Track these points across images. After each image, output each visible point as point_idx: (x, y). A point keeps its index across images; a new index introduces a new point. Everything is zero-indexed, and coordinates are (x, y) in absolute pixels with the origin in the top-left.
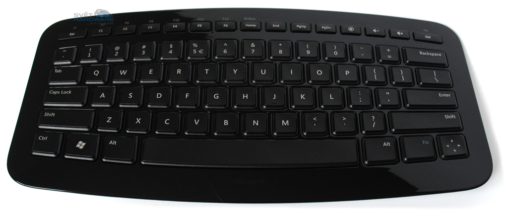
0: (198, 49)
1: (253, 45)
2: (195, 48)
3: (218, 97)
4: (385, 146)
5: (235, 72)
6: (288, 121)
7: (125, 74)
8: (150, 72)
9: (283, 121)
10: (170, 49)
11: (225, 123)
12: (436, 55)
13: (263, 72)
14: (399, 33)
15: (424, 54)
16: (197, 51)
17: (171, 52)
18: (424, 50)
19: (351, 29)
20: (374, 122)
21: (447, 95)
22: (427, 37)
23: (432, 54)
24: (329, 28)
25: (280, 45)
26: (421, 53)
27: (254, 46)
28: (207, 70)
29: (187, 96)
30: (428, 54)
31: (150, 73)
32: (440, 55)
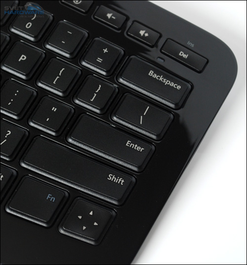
12: (172, 84)
14: (142, 33)
15: (155, 76)
18: (160, 70)
20: (6, 138)
21: (139, 148)
22: (182, 54)
23: (167, 82)
26: (151, 73)
30: (161, 79)
32: (179, 87)
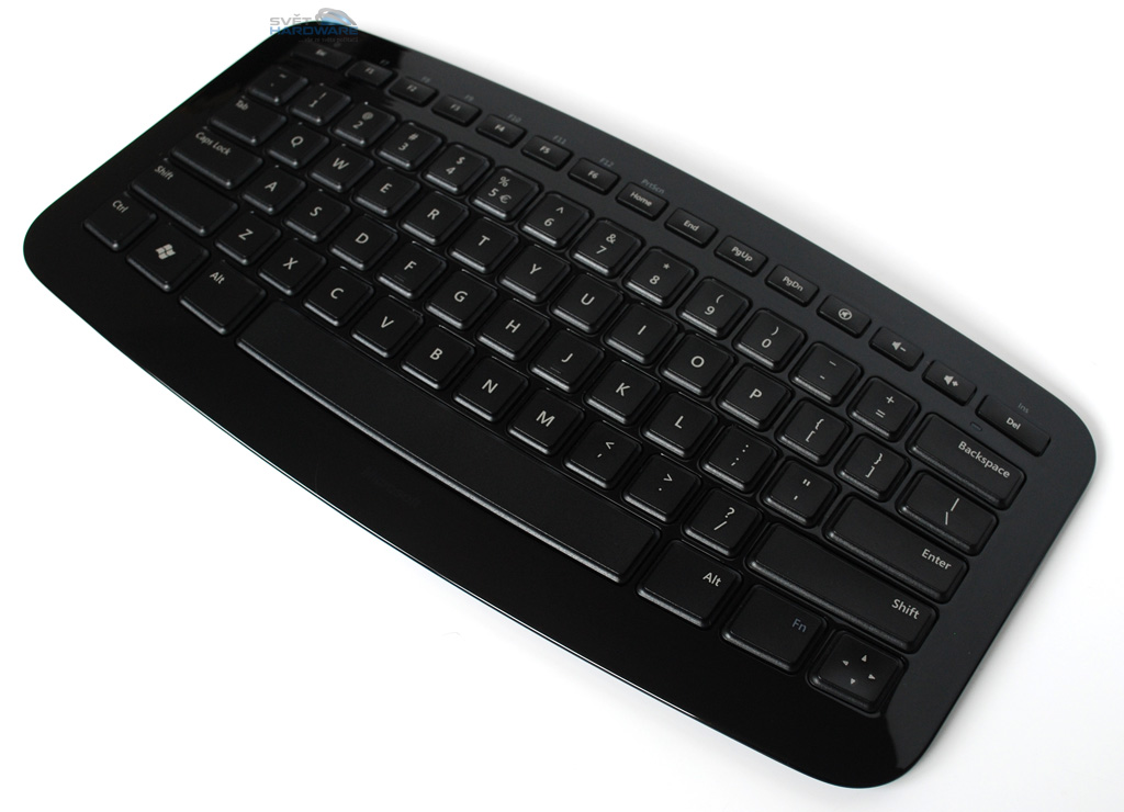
0: (503, 191)
1: (611, 239)
2: (500, 187)
3: (463, 298)
4: (707, 580)
5: (534, 270)
6: (552, 418)
7: (340, 168)
8: (385, 187)
9: (544, 413)
10: (455, 165)
11: (435, 353)
12: (996, 468)
13: (586, 301)
14: (948, 379)
15: (969, 451)
16: (498, 194)
17: (451, 171)
18: (976, 443)
19: (845, 314)
20: (726, 519)
21: (942, 563)
22: (1011, 422)
23: (987, 463)
24: (798, 286)
25: (667, 266)
26: (963, 445)
27: (612, 241)
28: (485, 238)
29: (409, 265)
30: (978, 457)
31: (382, 190)
32: (1006, 474)
